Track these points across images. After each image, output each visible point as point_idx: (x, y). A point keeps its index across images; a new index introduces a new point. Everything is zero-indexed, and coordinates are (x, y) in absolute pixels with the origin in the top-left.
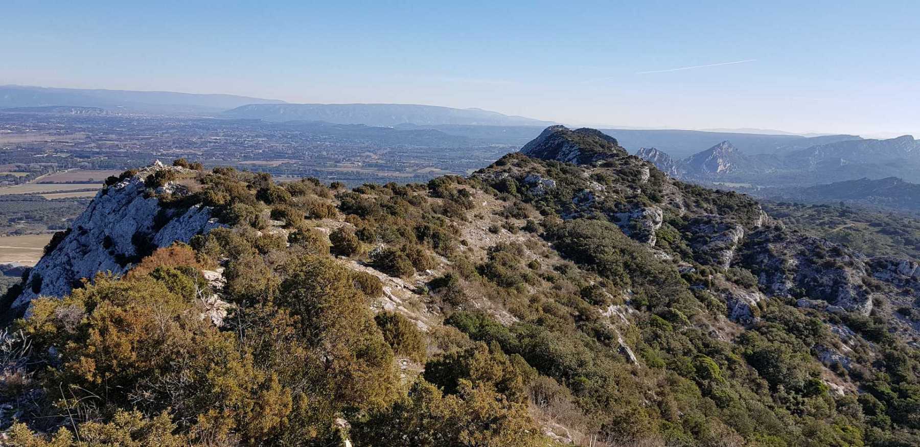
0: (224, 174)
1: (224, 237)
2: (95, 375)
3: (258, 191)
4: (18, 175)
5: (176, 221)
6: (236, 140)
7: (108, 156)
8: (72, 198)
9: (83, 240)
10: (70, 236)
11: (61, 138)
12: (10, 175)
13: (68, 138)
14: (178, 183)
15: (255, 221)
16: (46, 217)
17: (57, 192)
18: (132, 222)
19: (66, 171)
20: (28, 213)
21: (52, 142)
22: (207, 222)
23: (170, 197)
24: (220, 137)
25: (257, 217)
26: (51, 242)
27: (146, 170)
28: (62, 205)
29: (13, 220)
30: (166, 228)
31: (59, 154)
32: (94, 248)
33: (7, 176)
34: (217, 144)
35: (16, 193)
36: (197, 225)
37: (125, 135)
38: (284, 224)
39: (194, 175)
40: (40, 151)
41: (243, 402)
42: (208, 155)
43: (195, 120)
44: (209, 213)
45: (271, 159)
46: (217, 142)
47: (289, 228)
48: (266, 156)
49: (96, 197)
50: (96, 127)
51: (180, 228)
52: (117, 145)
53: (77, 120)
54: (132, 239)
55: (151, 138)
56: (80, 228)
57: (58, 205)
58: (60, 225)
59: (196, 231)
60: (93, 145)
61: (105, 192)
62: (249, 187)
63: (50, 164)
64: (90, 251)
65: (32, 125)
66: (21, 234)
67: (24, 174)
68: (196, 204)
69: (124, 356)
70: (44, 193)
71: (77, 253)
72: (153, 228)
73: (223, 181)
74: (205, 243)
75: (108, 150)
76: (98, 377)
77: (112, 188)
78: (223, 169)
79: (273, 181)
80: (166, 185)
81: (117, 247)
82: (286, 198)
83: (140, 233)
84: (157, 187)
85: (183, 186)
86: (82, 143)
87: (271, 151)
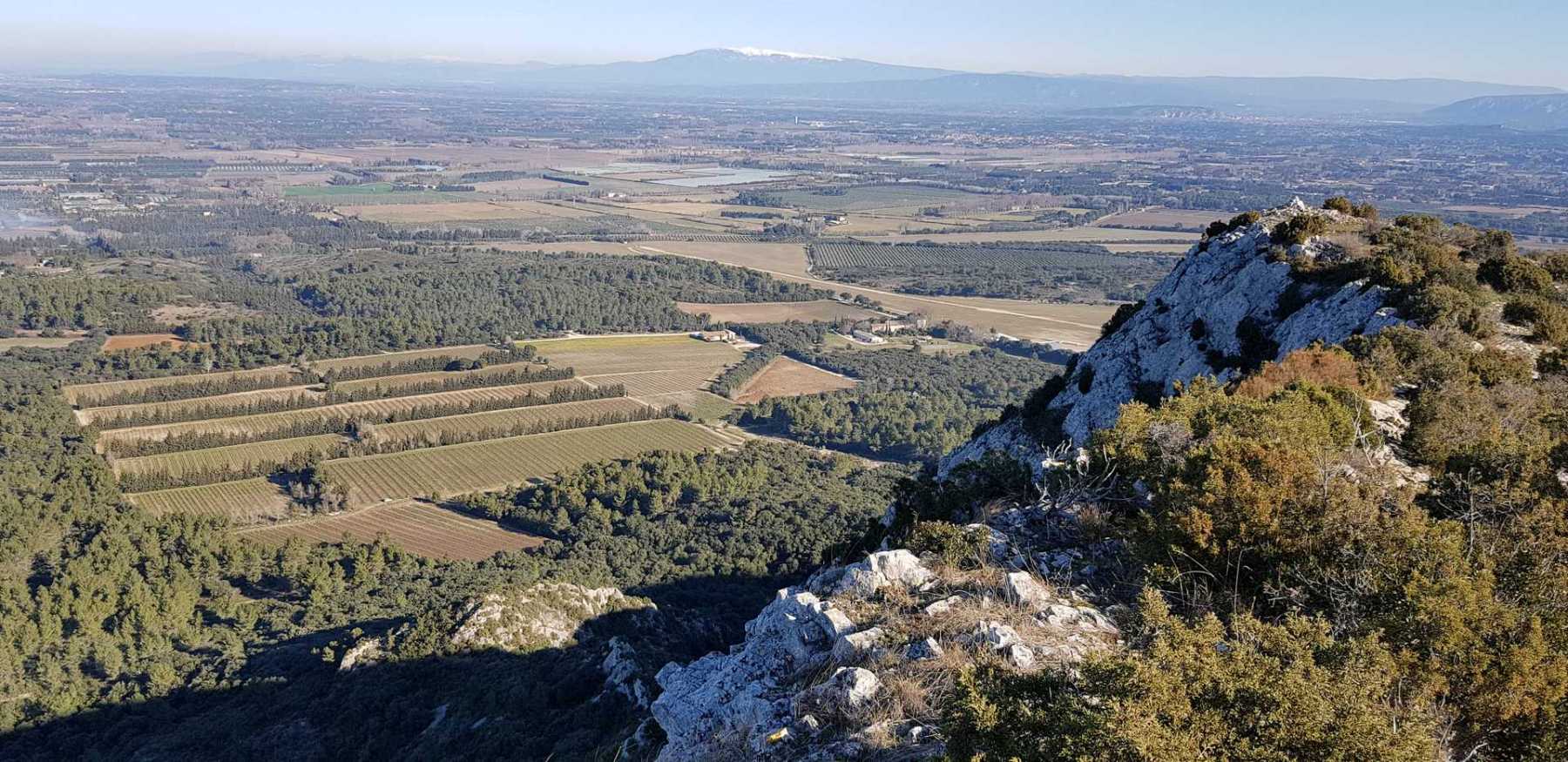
0: (1416, 228)
1: (1407, 345)
2: (1210, 540)
3: (1482, 264)
4: (1074, 212)
5: (1316, 306)
6: (1444, 165)
7: (1210, 188)
8: (1147, 253)
9: (1160, 320)
10: (1142, 312)
11: (1142, 157)
12: (1064, 212)
13: (1153, 157)
14: (1328, 239)
15: (1470, 322)
16: (1105, 279)
17: (1126, 242)
18: (1241, 300)
19: (1143, 210)
20: (1080, 272)
21: (1128, 162)
22: (1372, 314)
23: (1310, 264)
24: (1414, 161)
25: (1474, 314)
26: (1114, 318)
27: (1274, 213)
28: (1131, 262)
29: (1059, 280)
30: (1296, 316)
31: (1135, 183)
32: (1176, 335)
33: (1059, 213)
34: (1404, 172)
35: (1069, 240)
36: (1354, 316)
37: (1242, 152)
38: (1529, 333)
39: (1360, 227)
40: (1109, 176)
41: (1467, 653)
42: (1386, 191)
43: (1368, 128)
44: (1379, 296)
45: (1513, 203)
46: (1405, 169)
47: (1539, 343)
48: (1500, 198)
49: (1188, 255)
50: (1197, 138)
51: (1321, 320)
52: (1227, 170)
53: (1168, 128)
54: (1238, 328)
55: (1285, 159)
56: (1159, 301)
57: (1124, 262)
58: (1124, 294)
59: (1351, 327)
60: (1189, 168)
61: (1203, 247)
62: (1463, 255)
63: (1120, 197)
64: (1168, 340)
65: (1102, 135)
66: (1067, 301)
67: (1083, 212)
68: (1358, 279)
69: (1259, 521)
70: (1107, 242)
71: (1149, 340)
72: (1274, 313)
73: (1412, 241)
74: (1370, 351)
75: (1211, 178)
76: (1215, 544)
77: (1216, 241)
78: (1415, 220)
79: (1517, 250)
80: (1307, 242)
81: (1211, 339)
82: (1540, 283)
83: (1252, 319)
84: (1291, 244)
85: (1337, 246)
86: (1171, 166)
87: (1514, 187)
